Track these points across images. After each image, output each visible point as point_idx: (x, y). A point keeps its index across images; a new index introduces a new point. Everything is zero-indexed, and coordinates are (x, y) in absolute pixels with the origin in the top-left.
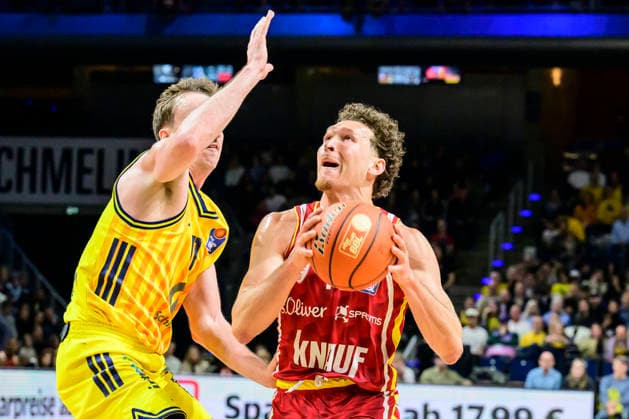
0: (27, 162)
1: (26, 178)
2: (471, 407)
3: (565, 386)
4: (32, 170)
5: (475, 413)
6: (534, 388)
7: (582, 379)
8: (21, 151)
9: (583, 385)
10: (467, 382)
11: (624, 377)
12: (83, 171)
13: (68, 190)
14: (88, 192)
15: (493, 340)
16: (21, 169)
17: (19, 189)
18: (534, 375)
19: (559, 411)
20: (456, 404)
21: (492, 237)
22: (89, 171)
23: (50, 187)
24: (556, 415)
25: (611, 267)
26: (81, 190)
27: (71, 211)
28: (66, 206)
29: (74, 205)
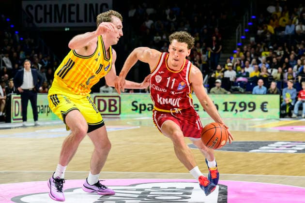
0: (48, 11)
1: (48, 16)
2: (230, 103)
3: (268, 93)
4: (50, 13)
5: (232, 105)
6: (256, 94)
7: (275, 90)
8: (45, 6)
9: (275, 92)
10: (229, 93)
11: (292, 88)
12: (71, 13)
13: (65, 21)
14: (73, 21)
15: (238, 76)
16: (46, 13)
17: (45, 22)
18: (256, 89)
19: (267, 103)
20: (225, 101)
21: (237, 34)
22: (74, 13)
23: (58, 20)
24: (265, 104)
25: (285, 44)
26: (70, 21)
27: (66, 29)
28: (64, 28)
29: (67, 27)
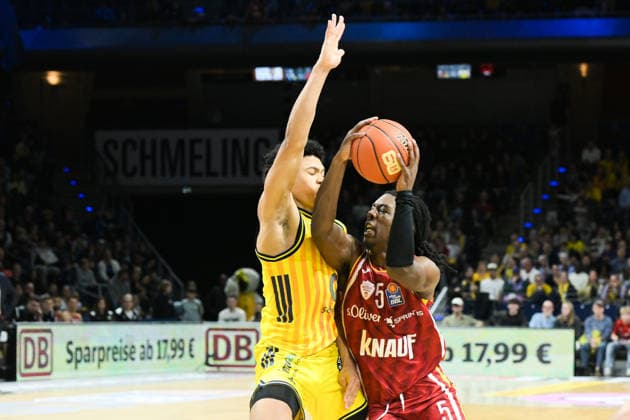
0: (148, 151)
1: (148, 164)
2: (478, 345)
4: (153, 157)
5: (481, 349)
7: (569, 317)
8: (143, 142)
12: (194, 157)
13: (183, 173)
14: (200, 174)
16: (143, 157)
17: (143, 173)
19: (548, 345)
20: (466, 342)
22: (200, 157)
24: (545, 348)
25: (616, 227)
26: (193, 173)
27: (185, 191)
28: (182, 187)
29: (188, 186)
